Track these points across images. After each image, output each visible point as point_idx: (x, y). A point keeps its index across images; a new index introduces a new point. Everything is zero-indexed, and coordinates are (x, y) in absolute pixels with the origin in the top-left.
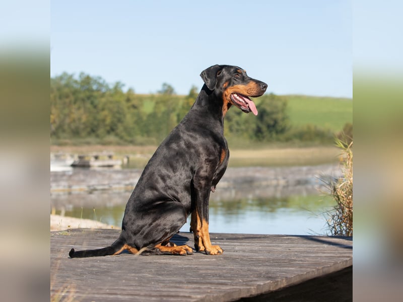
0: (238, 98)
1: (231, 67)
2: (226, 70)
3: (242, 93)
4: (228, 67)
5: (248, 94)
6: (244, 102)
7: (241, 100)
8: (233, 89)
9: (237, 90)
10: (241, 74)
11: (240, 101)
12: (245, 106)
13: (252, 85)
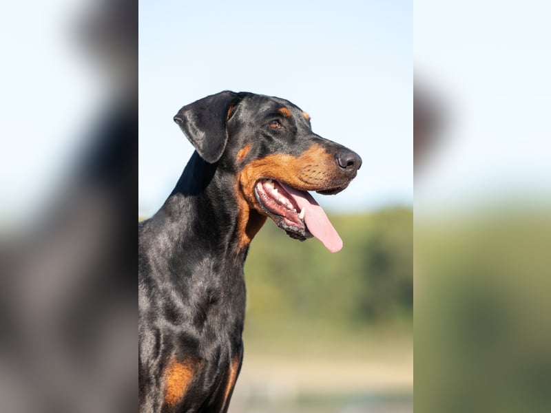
0: (275, 193)
1: (263, 99)
2: (248, 108)
3: (285, 178)
4: (254, 99)
5: (301, 184)
6: (291, 206)
7: (284, 200)
8: (262, 168)
9: (274, 171)
10: (290, 119)
11: (280, 203)
12: (293, 220)
13: (317, 154)
